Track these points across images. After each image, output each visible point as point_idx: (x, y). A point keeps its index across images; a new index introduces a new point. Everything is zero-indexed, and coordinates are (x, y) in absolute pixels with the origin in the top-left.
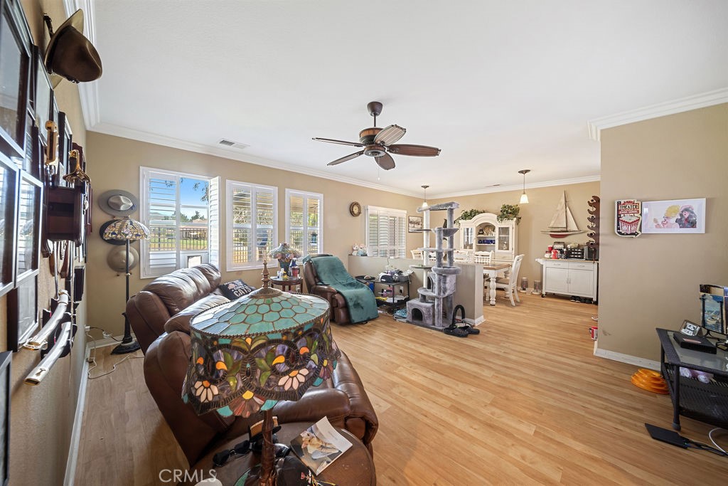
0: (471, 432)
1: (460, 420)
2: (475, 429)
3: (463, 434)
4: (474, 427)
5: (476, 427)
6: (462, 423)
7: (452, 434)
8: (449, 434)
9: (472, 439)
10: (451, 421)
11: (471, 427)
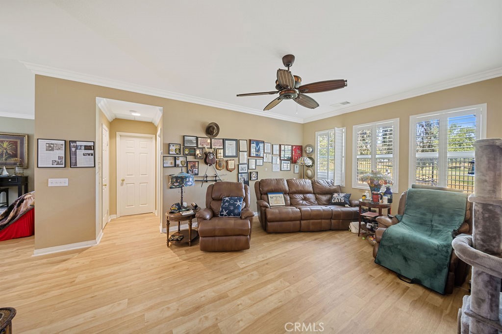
0: (202, 294)
1: (213, 294)
2: (202, 297)
3: (202, 289)
4: (203, 298)
5: (203, 299)
6: (210, 293)
7: (206, 284)
8: (207, 283)
9: (197, 291)
10: (215, 289)
11: (204, 296)
